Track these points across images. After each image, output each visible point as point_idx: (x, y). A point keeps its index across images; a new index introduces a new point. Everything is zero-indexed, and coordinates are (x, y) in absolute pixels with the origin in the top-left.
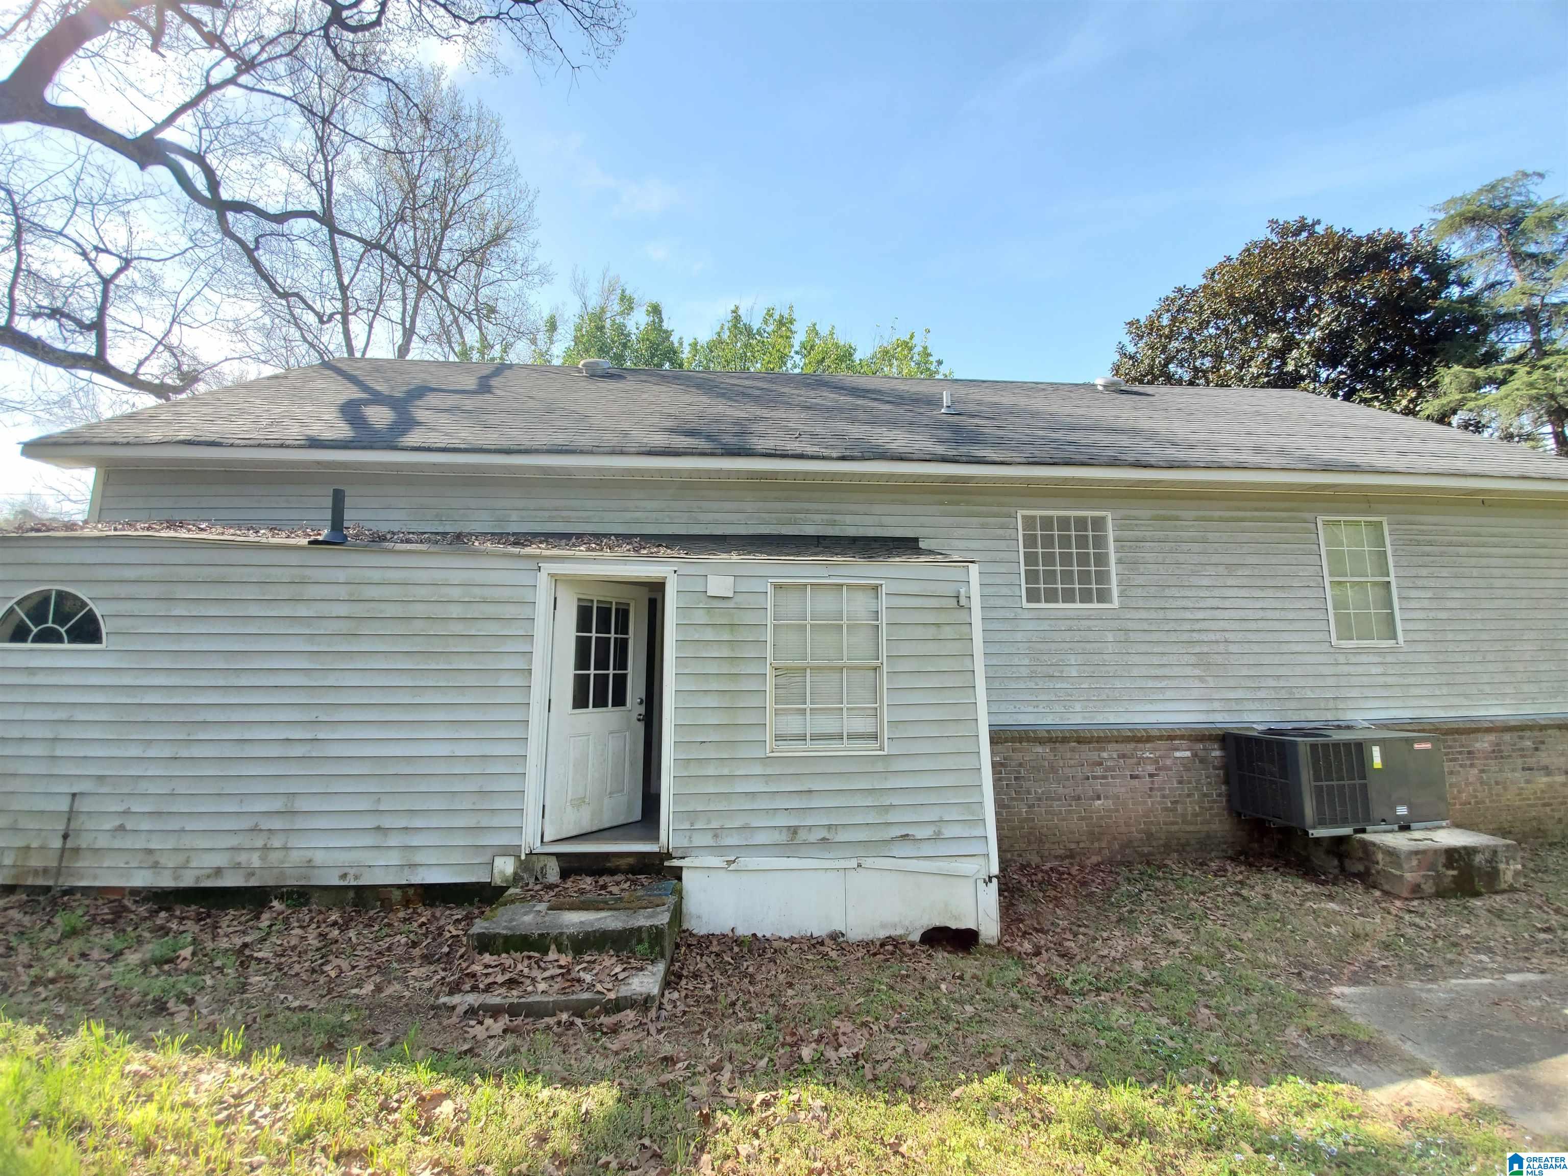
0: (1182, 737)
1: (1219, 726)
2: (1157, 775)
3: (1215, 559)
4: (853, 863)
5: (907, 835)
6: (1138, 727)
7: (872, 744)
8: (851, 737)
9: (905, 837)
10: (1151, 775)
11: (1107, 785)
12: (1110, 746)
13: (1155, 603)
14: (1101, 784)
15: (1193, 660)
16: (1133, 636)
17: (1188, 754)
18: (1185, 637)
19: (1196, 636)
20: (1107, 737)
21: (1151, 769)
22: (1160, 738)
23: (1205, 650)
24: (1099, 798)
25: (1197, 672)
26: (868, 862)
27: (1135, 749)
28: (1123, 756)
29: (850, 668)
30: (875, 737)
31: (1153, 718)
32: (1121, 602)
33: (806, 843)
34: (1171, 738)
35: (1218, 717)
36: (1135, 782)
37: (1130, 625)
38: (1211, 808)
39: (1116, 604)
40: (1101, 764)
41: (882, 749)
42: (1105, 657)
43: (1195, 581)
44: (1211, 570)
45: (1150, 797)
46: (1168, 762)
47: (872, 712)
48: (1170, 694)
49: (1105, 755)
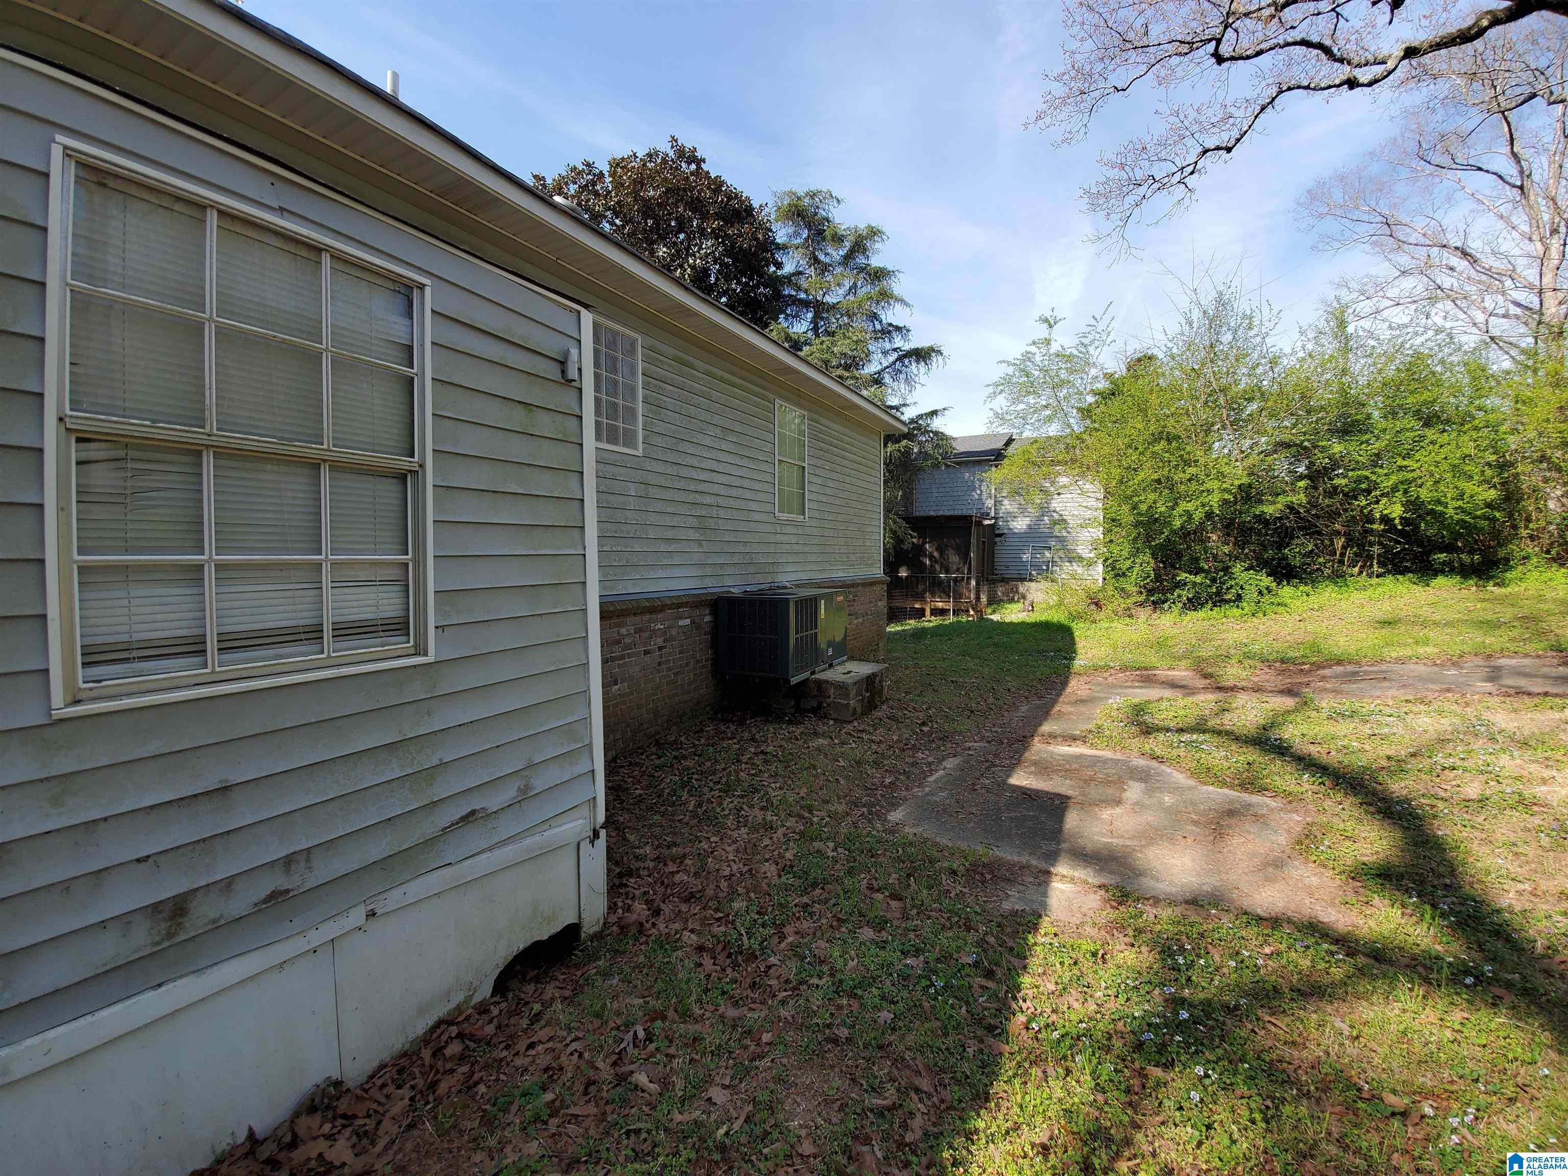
0: (686, 604)
1: (710, 591)
2: (665, 647)
3: (716, 419)
4: (357, 916)
5: (473, 813)
6: (651, 596)
7: (397, 644)
8: (343, 631)
9: (469, 817)
10: (660, 648)
11: (625, 664)
12: (630, 620)
13: (670, 457)
14: (619, 666)
15: (693, 522)
16: (653, 492)
17: (688, 621)
18: (691, 498)
19: (699, 498)
20: (627, 610)
21: (660, 641)
22: (670, 607)
23: (704, 513)
24: (616, 684)
25: (697, 536)
26: (395, 898)
27: (649, 621)
28: (639, 631)
29: (337, 467)
30: (400, 627)
31: (663, 586)
32: (644, 449)
33: (217, 927)
34: (679, 606)
35: (709, 582)
36: (647, 658)
37: (651, 479)
38: (701, 674)
39: (640, 452)
40: (618, 642)
41: (420, 650)
42: (628, 513)
43: (700, 438)
44: (712, 431)
45: (659, 671)
46: (674, 632)
47: (395, 573)
48: (677, 560)
49: (624, 631)
